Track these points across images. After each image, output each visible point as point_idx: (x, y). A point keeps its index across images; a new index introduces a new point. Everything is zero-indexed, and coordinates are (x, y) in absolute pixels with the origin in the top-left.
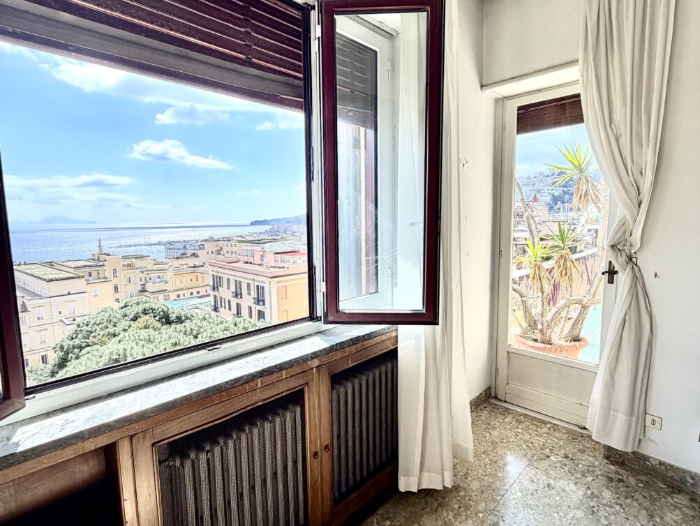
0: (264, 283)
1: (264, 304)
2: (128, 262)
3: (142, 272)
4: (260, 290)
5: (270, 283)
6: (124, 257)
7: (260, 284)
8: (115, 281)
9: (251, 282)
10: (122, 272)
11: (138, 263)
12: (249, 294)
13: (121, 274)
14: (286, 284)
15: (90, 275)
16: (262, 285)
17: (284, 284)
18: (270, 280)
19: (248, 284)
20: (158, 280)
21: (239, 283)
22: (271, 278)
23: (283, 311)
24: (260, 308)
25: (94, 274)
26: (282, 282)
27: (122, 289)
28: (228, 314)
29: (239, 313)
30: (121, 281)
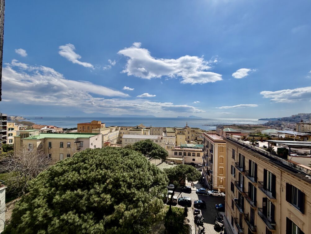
2: (193, 130)
3: (197, 134)
4: (212, 146)
5: (214, 144)
6: (192, 128)
8: (189, 135)
10: (191, 133)
11: (196, 130)
12: (210, 147)
13: (190, 133)
14: (223, 146)
15: (181, 132)
16: (212, 144)
20: (201, 137)
21: (208, 142)
22: (214, 142)
23: (221, 157)
24: (212, 153)
25: (182, 132)
26: (221, 145)
27: (190, 138)
28: (206, 153)
29: (208, 154)
30: (190, 135)
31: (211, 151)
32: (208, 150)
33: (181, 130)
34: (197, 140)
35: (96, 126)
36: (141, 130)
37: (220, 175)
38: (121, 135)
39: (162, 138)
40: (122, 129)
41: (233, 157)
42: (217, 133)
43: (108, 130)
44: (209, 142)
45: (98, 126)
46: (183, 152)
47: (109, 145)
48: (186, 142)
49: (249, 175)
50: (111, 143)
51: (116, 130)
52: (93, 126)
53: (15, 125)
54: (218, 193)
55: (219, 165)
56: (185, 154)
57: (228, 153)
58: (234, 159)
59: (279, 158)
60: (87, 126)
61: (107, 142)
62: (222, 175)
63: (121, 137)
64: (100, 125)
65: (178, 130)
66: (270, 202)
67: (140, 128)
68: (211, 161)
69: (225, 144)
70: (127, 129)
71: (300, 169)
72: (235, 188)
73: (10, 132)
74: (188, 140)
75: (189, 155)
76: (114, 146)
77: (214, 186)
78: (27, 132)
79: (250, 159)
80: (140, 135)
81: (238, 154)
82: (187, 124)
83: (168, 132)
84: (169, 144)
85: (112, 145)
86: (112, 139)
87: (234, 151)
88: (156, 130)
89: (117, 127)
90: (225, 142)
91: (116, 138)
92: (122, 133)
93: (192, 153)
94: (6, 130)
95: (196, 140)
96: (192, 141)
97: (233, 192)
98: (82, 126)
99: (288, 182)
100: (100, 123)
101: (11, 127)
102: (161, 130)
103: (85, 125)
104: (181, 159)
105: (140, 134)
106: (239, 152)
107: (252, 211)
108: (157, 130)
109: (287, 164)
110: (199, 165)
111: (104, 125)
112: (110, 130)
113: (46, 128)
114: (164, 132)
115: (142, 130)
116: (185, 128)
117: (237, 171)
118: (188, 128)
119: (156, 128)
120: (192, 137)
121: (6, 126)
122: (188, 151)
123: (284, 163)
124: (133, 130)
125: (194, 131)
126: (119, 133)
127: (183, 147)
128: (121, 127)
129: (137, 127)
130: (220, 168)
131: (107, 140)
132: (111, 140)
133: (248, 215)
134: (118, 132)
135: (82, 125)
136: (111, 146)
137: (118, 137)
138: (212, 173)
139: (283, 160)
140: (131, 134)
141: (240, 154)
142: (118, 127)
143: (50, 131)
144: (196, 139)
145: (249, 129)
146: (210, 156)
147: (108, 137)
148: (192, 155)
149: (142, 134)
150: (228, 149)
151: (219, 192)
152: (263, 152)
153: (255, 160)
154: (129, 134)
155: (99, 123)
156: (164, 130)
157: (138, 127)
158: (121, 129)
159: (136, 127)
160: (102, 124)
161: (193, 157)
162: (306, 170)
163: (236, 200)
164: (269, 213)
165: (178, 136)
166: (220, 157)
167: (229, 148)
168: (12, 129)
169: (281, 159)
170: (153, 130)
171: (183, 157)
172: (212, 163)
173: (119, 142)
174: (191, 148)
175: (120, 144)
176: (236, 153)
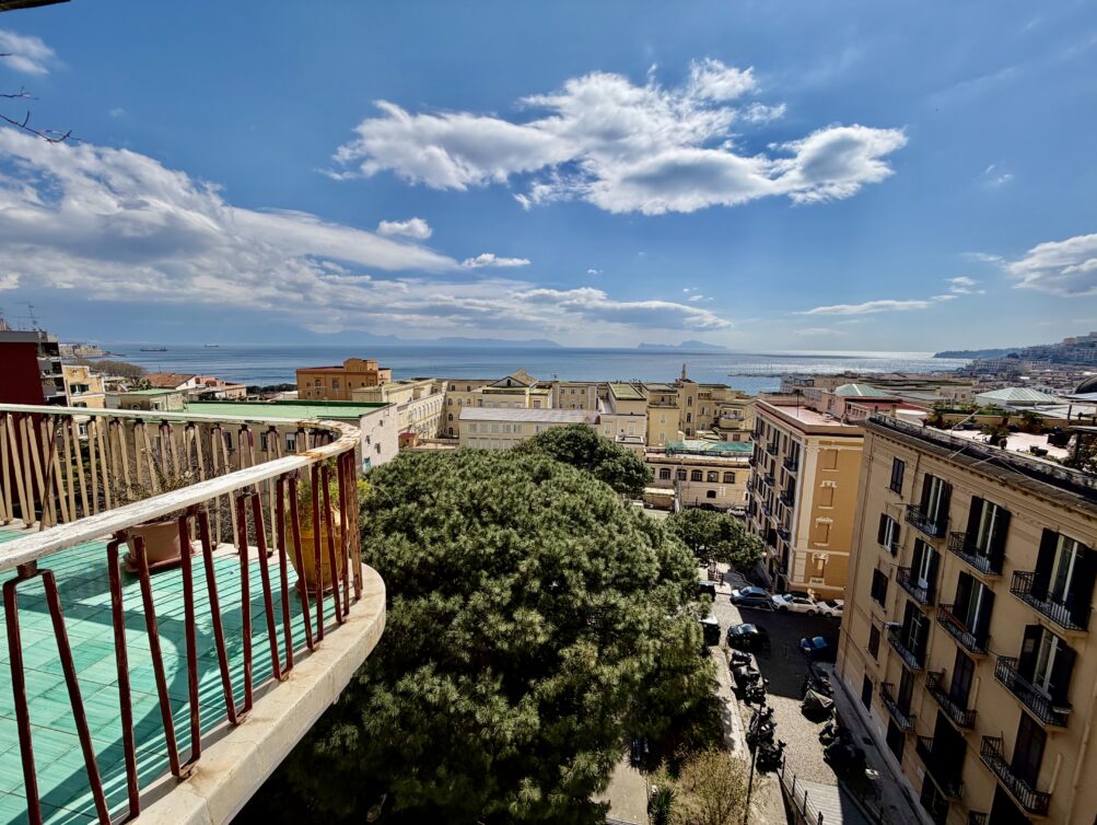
0: (801, 439)
1: (796, 470)
2: (705, 391)
3: (718, 405)
4: (796, 448)
5: (807, 441)
6: (702, 386)
8: (689, 410)
9: (788, 435)
10: (698, 402)
11: (716, 394)
12: (784, 451)
13: (697, 403)
14: (839, 448)
15: (663, 400)
16: (797, 441)
17: (833, 447)
18: (807, 437)
19: (786, 437)
20: (733, 416)
21: (777, 433)
22: (807, 433)
23: (826, 487)
24: (792, 474)
25: (667, 399)
26: (830, 443)
27: (694, 419)
28: (762, 471)
29: (772, 473)
30: (695, 410)
31: (792, 463)
32: (773, 463)
33: (664, 391)
34: (718, 426)
35: (363, 379)
36: (523, 393)
37: (819, 544)
38: (452, 410)
39: (598, 418)
40: (453, 389)
41: (896, 486)
42: (809, 403)
43: (405, 393)
44: (784, 433)
45: (370, 377)
46: (676, 467)
47: (415, 443)
48: (680, 432)
49: (968, 547)
50: (421, 437)
51: (434, 391)
52: (350, 378)
53: (89, 375)
54: (809, 603)
55: (815, 513)
56: (682, 475)
57: (870, 471)
58: (900, 493)
60: (331, 376)
61: (406, 431)
62: (824, 545)
63: (451, 418)
64: (375, 374)
65: (653, 391)
66: (1056, 640)
67: (518, 384)
68: (789, 498)
69: (861, 440)
70: (469, 389)
72: (893, 588)
73: (77, 397)
74: (688, 426)
75: (697, 477)
76: (431, 446)
77: (792, 580)
78: (144, 399)
79: (978, 494)
80: (518, 407)
81: (922, 478)
82: (684, 372)
83: (620, 399)
84: (627, 440)
85: (425, 442)
86: (421, 423)
87: (898, 467)
88: (573, 392)
89: (434, 380)
90: (861, 436)
91: (433, 418)
92: (455, 400)
93: (705, 471)
94: (63, 390)
95: (716, 429)
96: (702, 429)
97: (882, 603)
98: (312, 380)
100: (375, 368)
101: (77, 379)
102: (592, 393)
103: (322, 376)
104: (670, 492)
105: (521, 405)
106: (924, 470)
107: (965, 666)
108: (578, 391)
110: (730, 511)
111: (387, 374)
112: (412, 391)
113: (192, 383)
114: (602, 398)
115: (527, 391)
116: (677, 385)
117: (910, 535)
118: (685, 384)
119: (573, 386)
120: (703, 417)
121: (62, 379)
122: (691, 465)
124: (496, 392)
125: (708, 396)
126: (444, 404)
127: (673, 452)
128: (450, 381)
129: (509, 381)
130: (820, 524)
131: (407, 425)
132: (417, 425)
133: (941, 674)
134: (440, 397)
135: (313, 373)
136: (422, 447)
137: (439, 415)
138: (787, 537)
140: (490, 407)
141: (929, 478)
142: (440, 381)
143: (208, 393)
144: (716, 424)
145: (914, 387)
146: (782, 484)
147: (410, 417)
148: (705, 478)
149: (527, 405)
150: (871, 459)
151: (811, 601)
152: (1048, 471)
153: (997, 495)
154: (481, 406)
155: (369, 367)
156: (603, 393)
157: (512, 381)
158: (448, 389)
159: (505, 382)
160: (380, 369)
161: (712, 486)
163: (892, 628)
164: (1043, 673)
165: (654, 413)
166: (823, 485)
167: (875, 455)
168: (84, 388)
170: (563, 392)
171: (675, 483)
172: (792, 505)
173: (447, 433)
174: (702, 453)
175: (451, 441)
176: (909, 472)
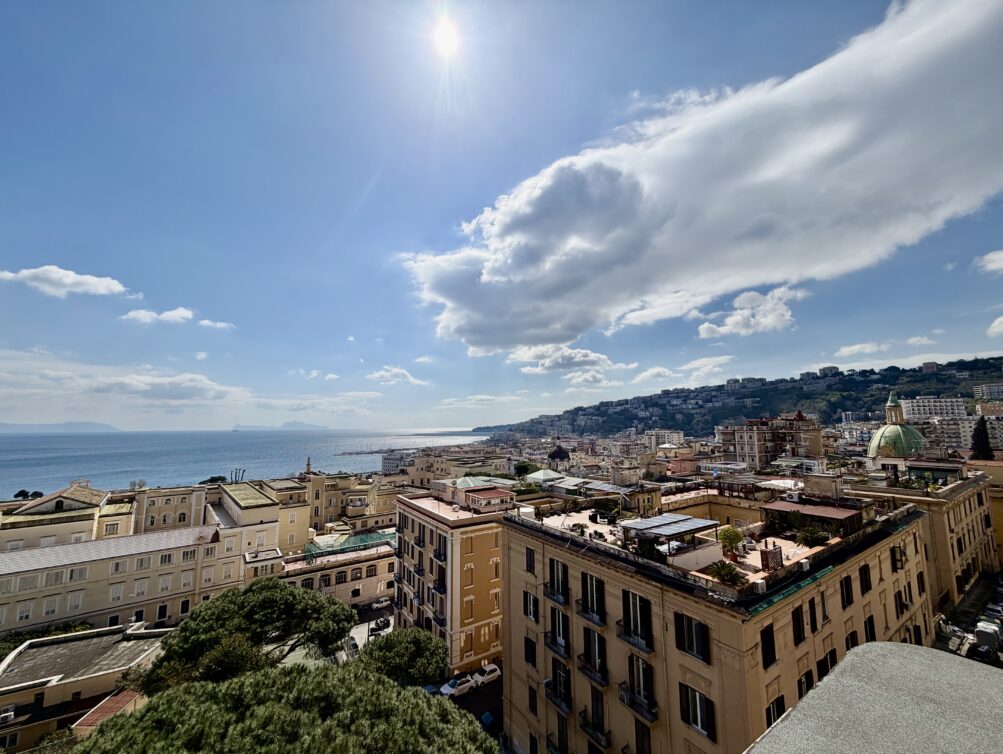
0: (447, 532)
1: (445, 560)
2: (332, 482)
4: (443, 541)
5: (452, 534)
6: (330, 477)
7: (442, 533)
8: (317, 503)
9: (434, 529)
11: (342, 484)
12: (431, 543)
13: (324, 496)
15: (291, 499)
16: (445, 535)
17: (469, 535)
18: (451, 530)
19: (431, 531)
20: (359, 503)
21: (422, 527)
22: (453, 528)
23: (468, 570)
24: (441, 563)
25: (295, 498)
26: (467, 532)
27: (322, 512)
28: (410, 564)
29: (421, 564)
30: (322, 502)
31: (441, 554)
33: (293, 489)
34: (346, 516)
36: (90, 517)
39: (216, 538)
41: (530, 568)
42: (435, 494)
44: (428, 527)
46: (319, 574)
48: (311, 529)
49: (584, 608)
55: (463, 594)
58: (534, 573)
59: (653, 563)
62: (470, 620)
65: (280, 490)
66: (640, 660)
71: (695, 581)
74: (316, 519)
75: (341, 579)
79: (583, 570)
81: (547, 561)
82: (308, 465)
83: (247, 508)
84: (262, 556)
87: (530, 554)
88: (167, 502)
93: (349, 570)
95: (344, 518)
96: (330, 522)
97: (534, 665)
99: (676, 609)
102: (197, 502)
105: (83, 536)
106: (548, 556)
107: (597, 698)
108: (175, 500)
109: (671, 574)
110: (375, 606)
114: (212, 505)
116: (302, 479)
117: (546, 605)
118: (312, 476)
119: (168, 494)
120: (331, 509)
122: (336, 567)
123: (662, 570)
124: (31, 524)
127: (314, 557)
129: (59, 503)
130: (467, 602)
133: (585, 711)
138: (443, 623)
139: (663, 566)
141: (552, 561)
144: (344, 513)
146: (432, 573)
148: (349, 577)
149: (94, 534)
150: (510, 548)
151: (469, 678)
152: (617, 553)
153: (596, 570)
156: (215, 498)
157: (66, 502)
159: (52, 505)
162: (704, 582)
163: (546, 685)
164: (639, 686)
166: (466, 568)
169: (658, 564)
170: (151, 503)
172: (445, 592)
176: (538, 557)
